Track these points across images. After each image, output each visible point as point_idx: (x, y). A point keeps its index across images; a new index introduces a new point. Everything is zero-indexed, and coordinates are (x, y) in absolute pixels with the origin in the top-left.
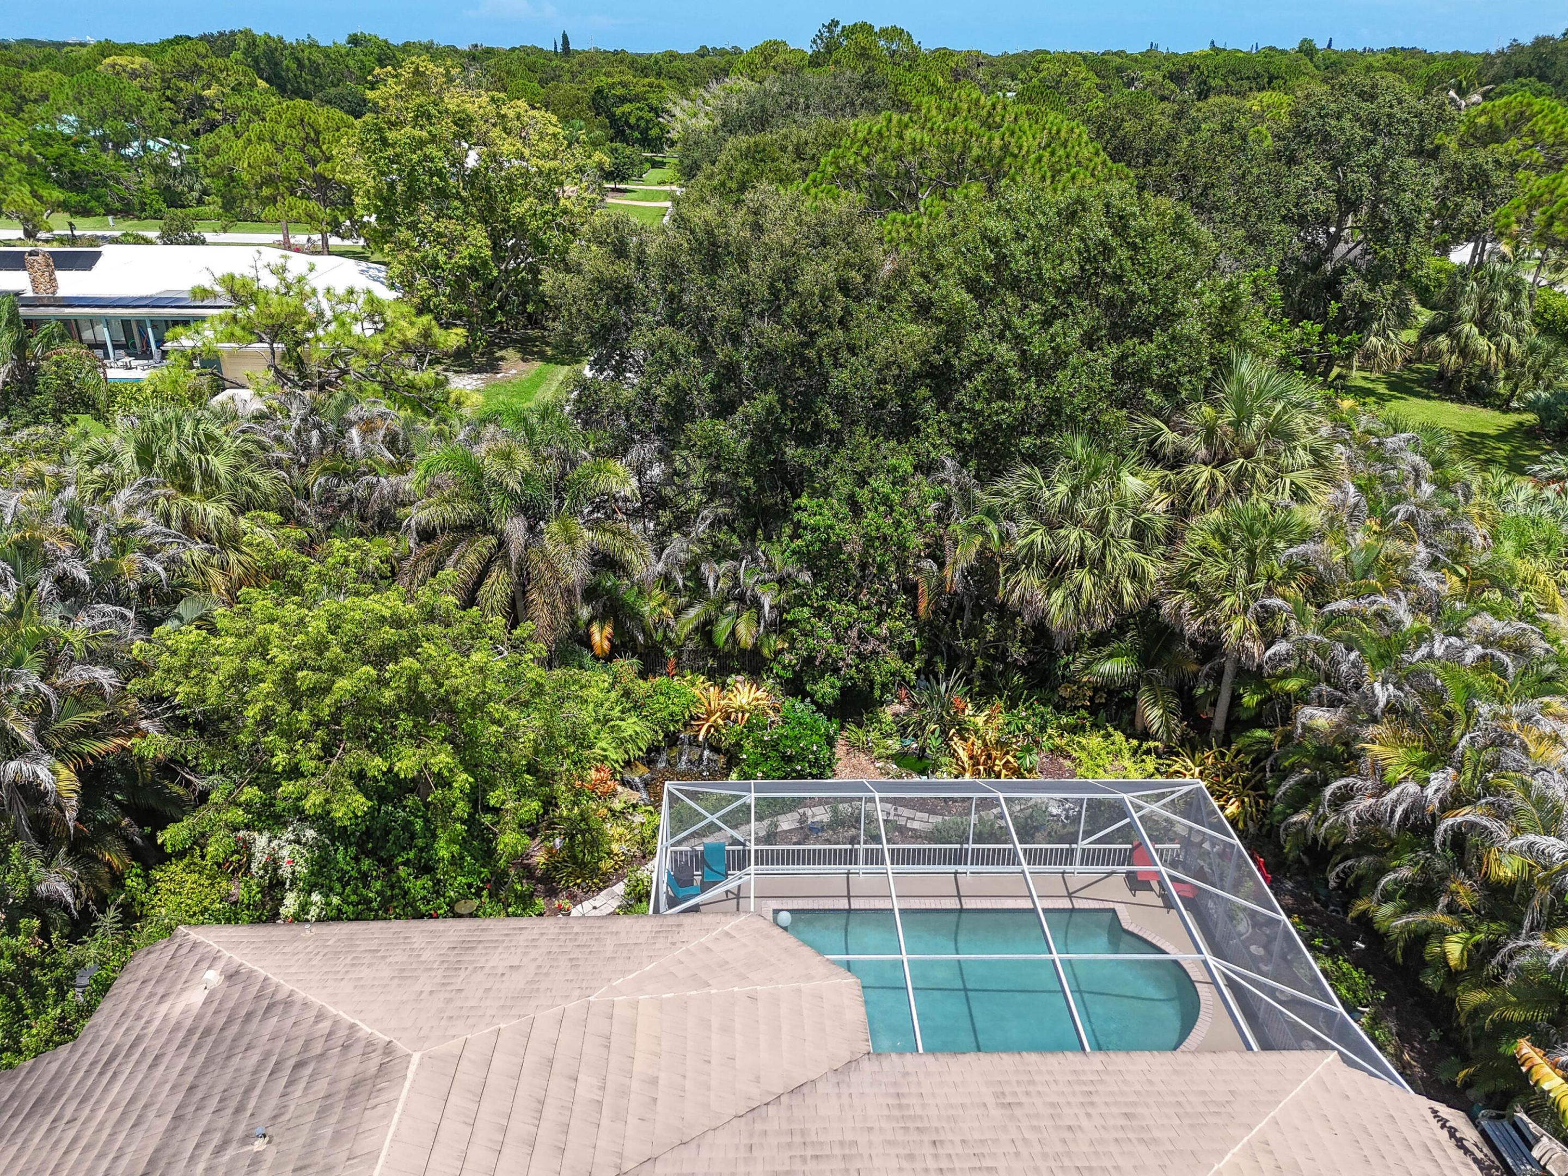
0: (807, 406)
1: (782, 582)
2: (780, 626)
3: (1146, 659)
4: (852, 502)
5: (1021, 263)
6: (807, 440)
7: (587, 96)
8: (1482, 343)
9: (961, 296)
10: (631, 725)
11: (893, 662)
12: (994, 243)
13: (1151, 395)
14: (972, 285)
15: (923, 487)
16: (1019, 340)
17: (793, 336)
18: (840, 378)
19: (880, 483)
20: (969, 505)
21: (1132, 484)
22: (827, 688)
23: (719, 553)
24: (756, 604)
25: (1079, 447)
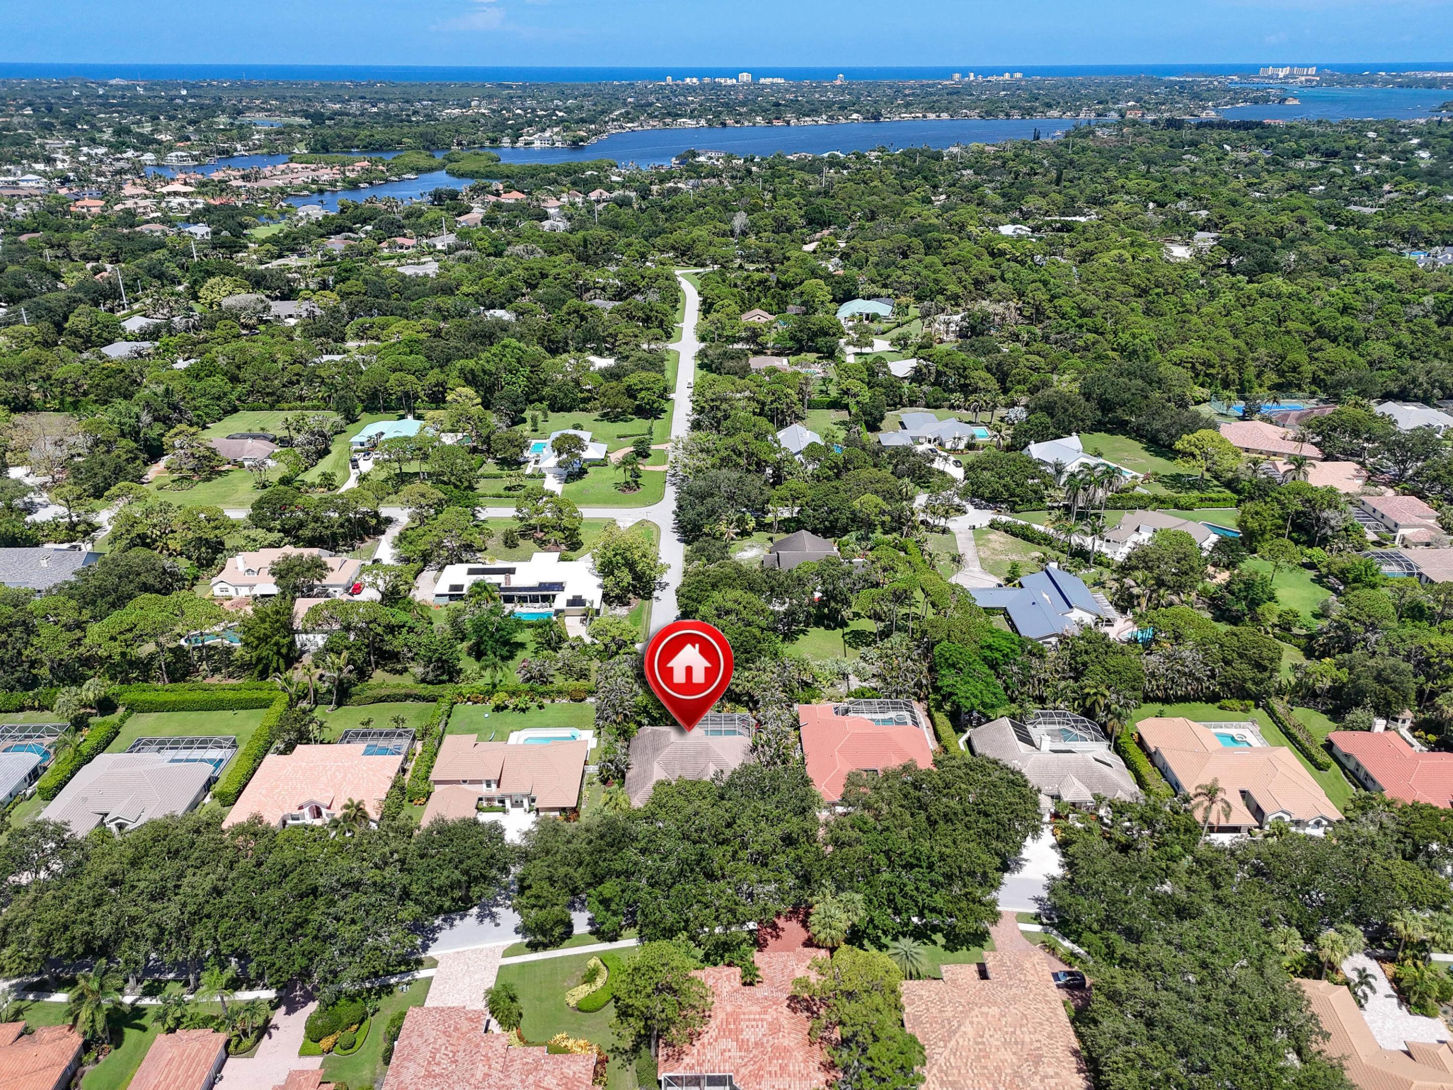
3: (749, 698)
21: (747, 674)
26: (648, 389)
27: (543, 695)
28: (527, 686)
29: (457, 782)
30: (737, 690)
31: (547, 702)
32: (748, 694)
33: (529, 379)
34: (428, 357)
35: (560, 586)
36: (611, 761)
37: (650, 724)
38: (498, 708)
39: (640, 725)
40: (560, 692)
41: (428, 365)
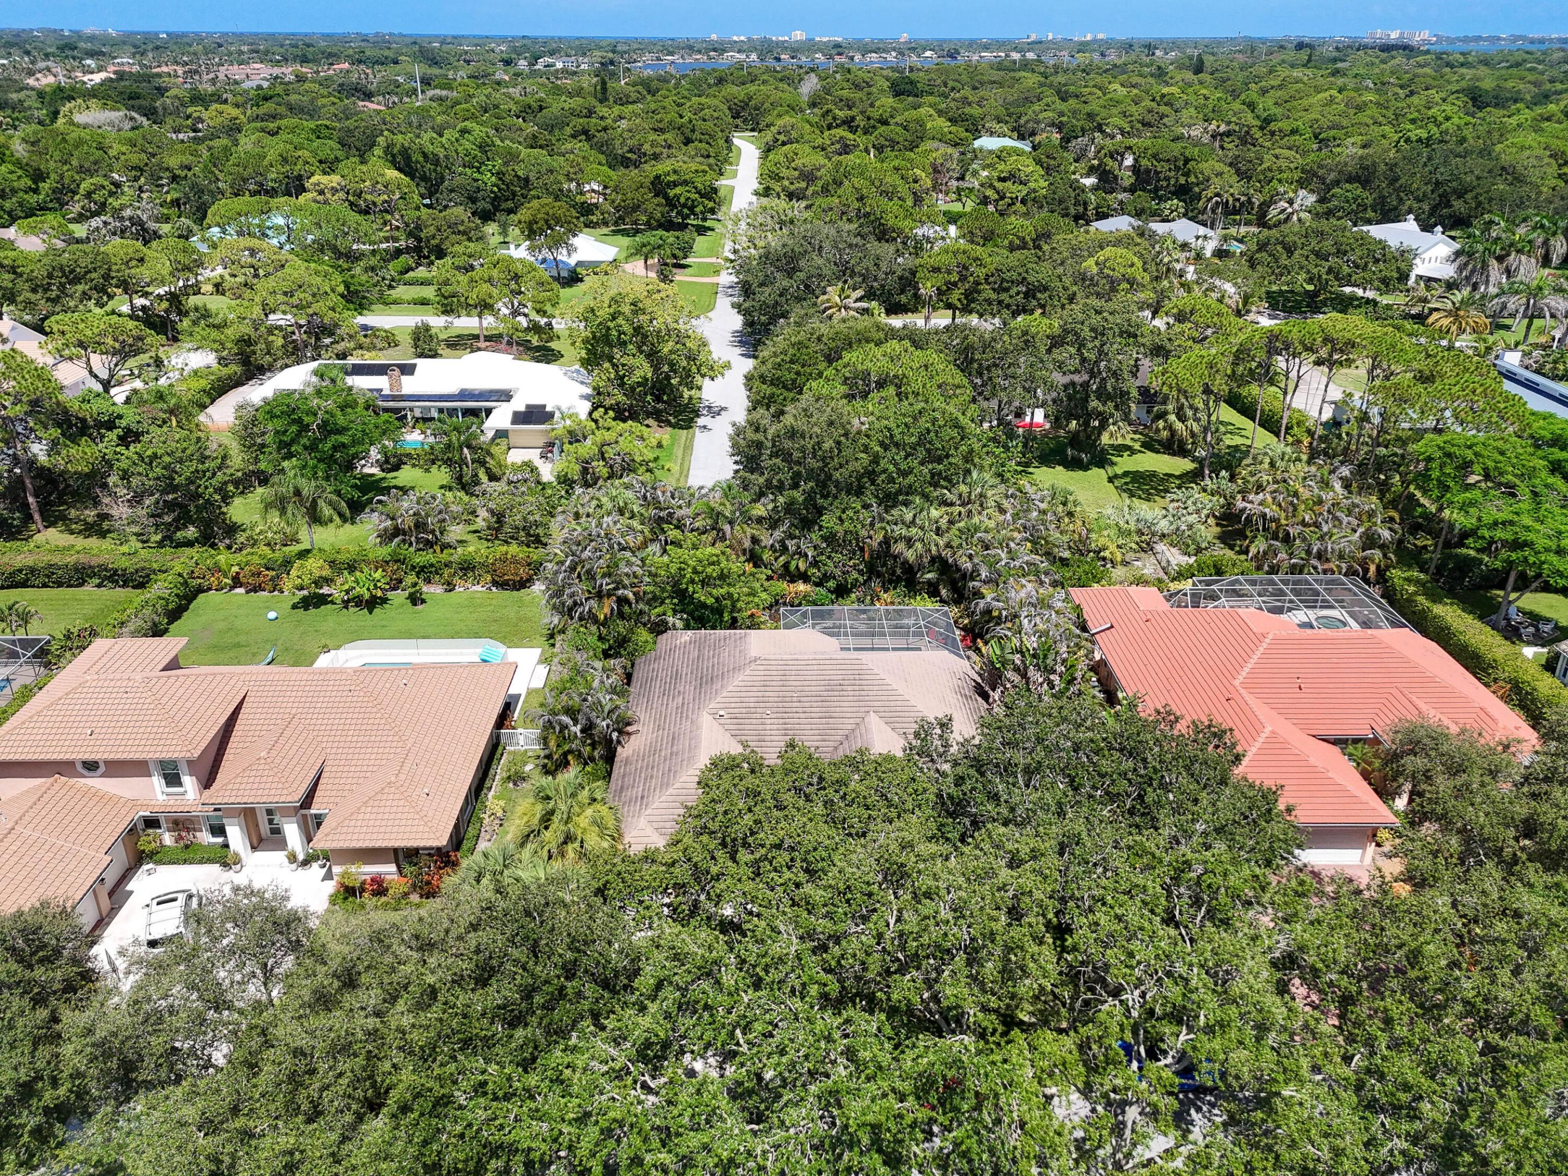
0: (824, 486)
1: (815, 547)
2: (815, 564)
3: (941, 574)
4: (840, 519)
5: (898, 438)
6: (825, 497)
7: (647, 182)
8: (1179, 426)
9: (877, 448)
10: (764, 595)
11: (855, 575)
12: (889, 429)
13: (942, 483)
14: (882, 444)
15: (864, 514)
16: (896, 465)
17: (820, 464)
18: (837, 475)
19: (850, 513)
20: (882, 520)
21: (935, 513)
22: (831, 584)
23: (792, 537)
24: (806, 555)
25: (918, 500)
26: (685, 183)
27: (426, 572)
28: (384, 552)
29: (63, 768)
30: (910, 555)
31: (433, 591)
32: (940, 563)
33: (500, 175)
34: (342, 144)
35: (505, 396)
36: (571, 712)
37: (687, 627)
38: (313, 601)
39: (659, 628)
40: (467, 568)
41: (340, 154)
